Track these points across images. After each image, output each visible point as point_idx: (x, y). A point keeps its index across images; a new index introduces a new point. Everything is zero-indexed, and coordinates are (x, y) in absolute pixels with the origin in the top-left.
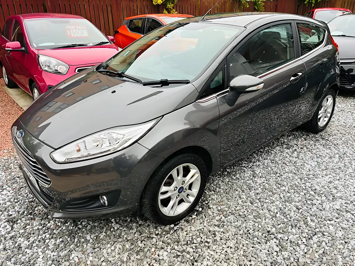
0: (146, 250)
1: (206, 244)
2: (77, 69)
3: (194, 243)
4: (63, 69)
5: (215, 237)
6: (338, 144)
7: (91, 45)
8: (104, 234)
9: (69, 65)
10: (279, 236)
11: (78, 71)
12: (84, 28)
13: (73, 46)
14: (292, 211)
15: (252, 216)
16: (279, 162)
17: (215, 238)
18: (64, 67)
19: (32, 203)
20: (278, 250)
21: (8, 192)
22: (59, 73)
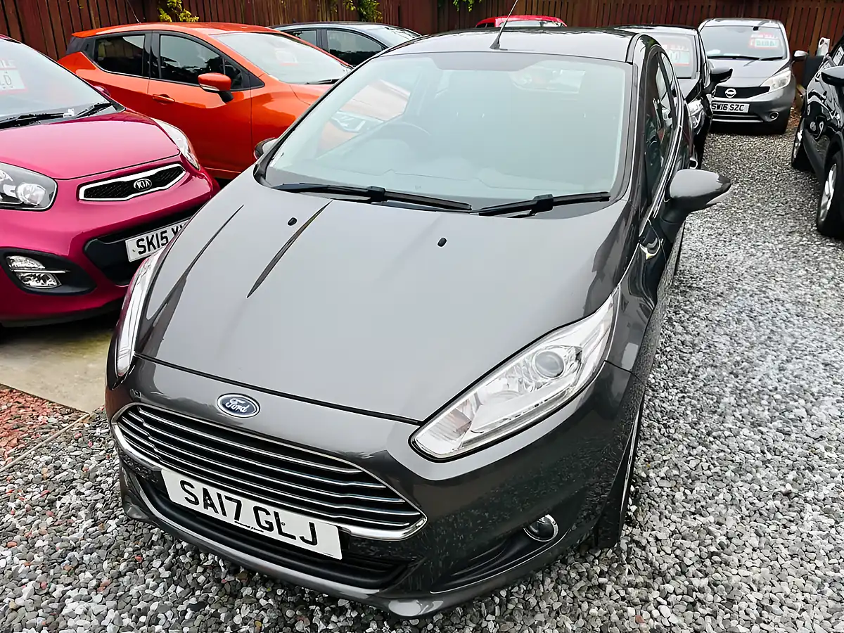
0: (615, 618)
1: (716, 558)
2: (82, 190)
3: (688, 566)
4: (33, 191)
5: (715, 537)
6: (722, 293)
7: (71, 113)
8: (490, 617)
9: (54, 179)
10: (810, 495)
11: (88, 193)
12: (11, 66)
13: (25, 121)
14: (781, 440)
15: (730, 471)
16: (668, 349)
17: (718, 541)
18: (35, 186)
19: (207, 608)
20: (832, 522)
21: (86, 604)
22: (23, 204)
